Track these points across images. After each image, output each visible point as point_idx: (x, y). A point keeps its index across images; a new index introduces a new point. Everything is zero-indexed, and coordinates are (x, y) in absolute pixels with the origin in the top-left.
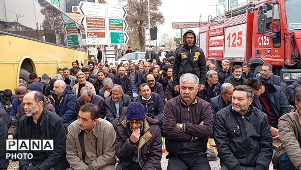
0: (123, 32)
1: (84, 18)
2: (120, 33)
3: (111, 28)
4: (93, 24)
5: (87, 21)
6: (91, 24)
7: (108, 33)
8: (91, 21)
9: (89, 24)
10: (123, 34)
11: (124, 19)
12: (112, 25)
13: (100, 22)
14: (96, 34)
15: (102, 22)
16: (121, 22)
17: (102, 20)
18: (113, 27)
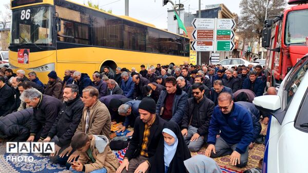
0: (230, 41)
1: (195, 31)
2: (227, 42)
3: (218, 38)
4: (202, 35)
5: (198, 33)
6: (201, 35)
7: (215, 42)
8: (201, 33)
9: (199, 35)
10: (229, 42)
11: (232, 30)
12: (219, 35)
13: (209, 33)
14: (204, 43)
15: (211, 33)
16: (229, 33)
17: (211, 32)
18: (221, 37)
